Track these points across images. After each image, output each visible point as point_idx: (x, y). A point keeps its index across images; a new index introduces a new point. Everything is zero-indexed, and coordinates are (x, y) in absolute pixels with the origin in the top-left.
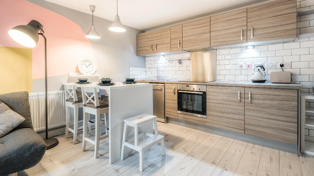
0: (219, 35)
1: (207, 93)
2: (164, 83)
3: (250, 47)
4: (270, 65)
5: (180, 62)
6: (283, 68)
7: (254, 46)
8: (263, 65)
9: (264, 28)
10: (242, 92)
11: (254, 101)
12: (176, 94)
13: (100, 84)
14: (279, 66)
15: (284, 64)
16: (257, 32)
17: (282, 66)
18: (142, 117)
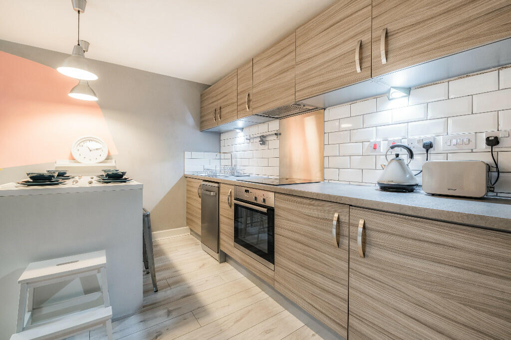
0: (311, 70)
1: (277, 211)
2: (218, 183)
3: (395, 94)
4: (454, 141)
5: (263, 140)
6: (495, 149)
7: (408, 90)
8: (432, 141)
9: (419, 23)
10: (343, 219)
11: (373, 251)
12: (233, 207)
13: (27, 184)
14: (483, 145)
15: (500, 135)
16: (397, 42)
17: (493, 142)
18: (76, 262)
